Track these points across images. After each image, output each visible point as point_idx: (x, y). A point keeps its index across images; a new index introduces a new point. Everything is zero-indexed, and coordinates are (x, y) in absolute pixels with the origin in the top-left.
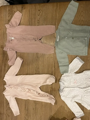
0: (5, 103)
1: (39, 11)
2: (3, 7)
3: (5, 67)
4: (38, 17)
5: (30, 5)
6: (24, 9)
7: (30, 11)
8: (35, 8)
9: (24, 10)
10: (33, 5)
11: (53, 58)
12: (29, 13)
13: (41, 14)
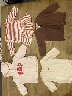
0: (8, 89)
1: (35, 7)
2: (4, 6)
3: (7, 57)
4: (34, 12)
5: (27, 3)
6: (22, 6)
7: (27, 8)
8: (31, 5)
9: (22, 8)
10: (29, 3)
11: (49, 47)
12: (26, 10)
13: (36, 9)
